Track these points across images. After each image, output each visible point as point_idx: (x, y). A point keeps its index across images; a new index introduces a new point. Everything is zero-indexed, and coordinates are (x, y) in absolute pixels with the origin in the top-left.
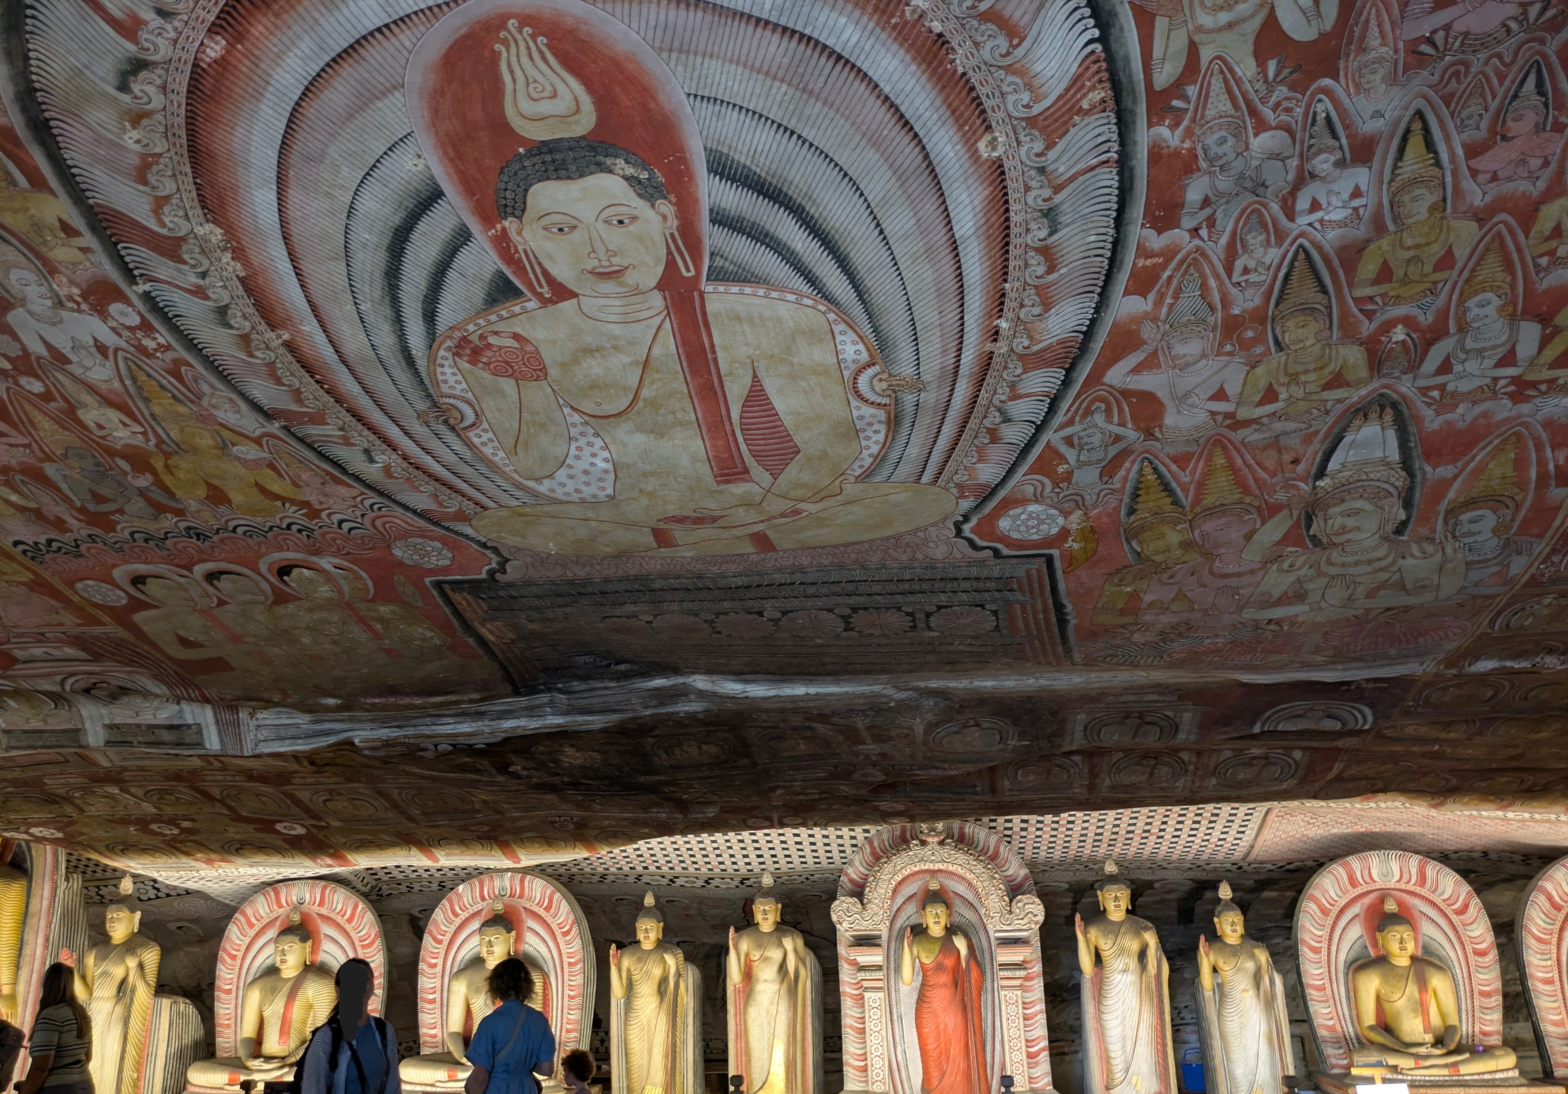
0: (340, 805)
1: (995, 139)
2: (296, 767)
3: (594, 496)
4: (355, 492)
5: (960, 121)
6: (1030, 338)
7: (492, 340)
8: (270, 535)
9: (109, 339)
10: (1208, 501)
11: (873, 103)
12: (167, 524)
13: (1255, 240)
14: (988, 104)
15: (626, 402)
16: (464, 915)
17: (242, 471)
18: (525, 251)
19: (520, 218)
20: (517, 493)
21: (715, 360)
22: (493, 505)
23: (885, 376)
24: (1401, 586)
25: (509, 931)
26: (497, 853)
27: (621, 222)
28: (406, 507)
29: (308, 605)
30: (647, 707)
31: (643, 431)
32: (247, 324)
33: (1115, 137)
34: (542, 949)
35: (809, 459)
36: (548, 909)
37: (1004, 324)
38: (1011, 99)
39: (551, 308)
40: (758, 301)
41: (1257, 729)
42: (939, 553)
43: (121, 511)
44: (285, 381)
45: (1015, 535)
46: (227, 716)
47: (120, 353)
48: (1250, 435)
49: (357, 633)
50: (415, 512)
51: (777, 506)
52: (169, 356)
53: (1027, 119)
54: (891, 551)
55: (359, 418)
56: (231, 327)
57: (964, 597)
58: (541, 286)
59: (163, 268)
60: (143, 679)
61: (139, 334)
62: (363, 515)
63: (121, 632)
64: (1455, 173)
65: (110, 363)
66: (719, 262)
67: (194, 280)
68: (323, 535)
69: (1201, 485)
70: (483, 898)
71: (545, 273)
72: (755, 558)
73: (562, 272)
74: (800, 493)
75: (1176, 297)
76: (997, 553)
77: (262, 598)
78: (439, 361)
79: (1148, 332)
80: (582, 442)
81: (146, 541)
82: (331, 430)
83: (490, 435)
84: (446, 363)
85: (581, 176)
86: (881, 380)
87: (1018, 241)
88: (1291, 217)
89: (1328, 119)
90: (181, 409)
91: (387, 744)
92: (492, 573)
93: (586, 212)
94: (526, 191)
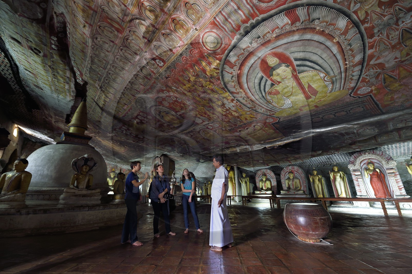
0: (266, 157)
1: (336, 39)
3: (290, 107)
4: (260, 115)
5: (329, 39)
6: (353, 63)
7: (272, 91)
8: (252, 122)
10: (402, 77)
11: (316, 43)
12: (242, 124)
13: (392, 32)
14: (333, 35)
15: (291, 93)
16: (285, 172)
17: (248, 116)
18: (274, 79)
19: (273, 76)
21: (302, 84)
25: (292, 174)
26: (288, 162)
27: (285, 71)
28: (266, 115)
30: (305, 136)
31: (294, 96)
33: (357, 30)
35: (320, 92)
36: (298, 170)
37: (347, 63)
38: (337, 33)
39: (279, 85)
40: (306, 74)
42: (348, 100)
43: (237, 123)
44: (251, 104)
45: (362, 93)
46: (251, 146)
47: (235, 106)
48: (407, 62)
49: (264, 132)
50: (268, 115)
51: (317, 100)
52: (239, 105)
53: (341, 34)
54: (339, 102)
55: (259, 106)
56: (245, 100)
57: (355, 106)
58: (277, 83)
59: (237, 96)
60: (242, 143)
61: (236, 103)
62: (262, 117)
63: (239, 138)
66: (299, 71)
67: (240, 96)
68: (258, 121)
69: (399, 74)
71: (277, 81)
73: (278, 80)
74: (320, 98)
75: (379, 47)
76: (359, 97)
78: (267, 96)
79: (375, 54)
80: (286, 100)
81: (240, 126)
82: (257, 108)
83: (275, 103)
85: (279, 68)
87: (345, 50)
88: (399, 26)
89: (399, 9)
90: (241, 110)
91: (270, 147)
92: (279, 121)
93: (280, 72)
94: (273, 72)
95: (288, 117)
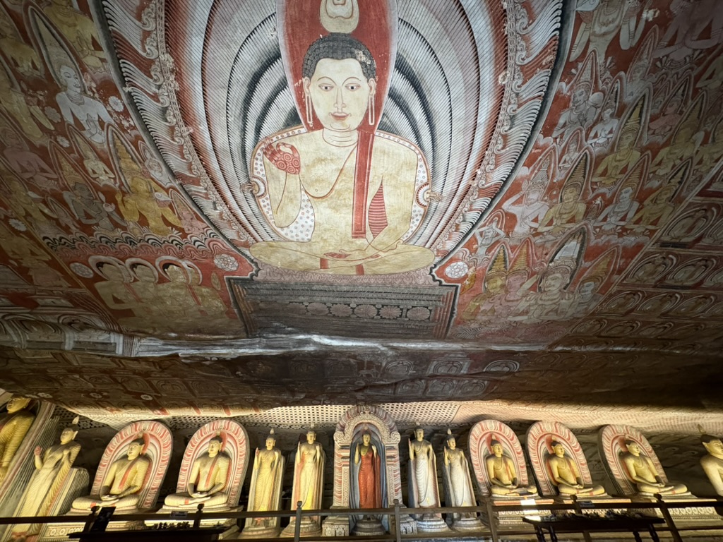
0: (168, 387)
1: (506, 74)
2: (153, 369)
3: (303, 239)
4: (205, 225)
6: (486, 180)
7: (282, 148)
8: (163, 246)
9: (107, 118)
10: (515, 268)
11: (468, 44)
12: (118, 234)
13: (573, 147)
14: (510, 54)
15: (328, 190)
16: (205, 436)
17: (157, 207)
18: (308, 97)
19: (310, 78)
20: (272, 234)
21: (369, 174)
22: (261, 240)
23: (429, 191)
24: (556, 311)
25: (220, 442)
26: (223, 411)
27: (352, 88)
28: (224, 237)
29: (172, 285)
30: (294, 347)
31: (330, 208)
32: (175, 120)
33: (547, 82)
34: (231, 449)
35: (390, 230)
36: (236, 434)
37: (479, 172)
38: (519, 54)
39: (311, 133)
40: (394, 144)
41: (484, 370)
42: (421, 281)
43: (97, 225)
44: (185, 156)
45: (450, 276)
46: (129, 340)
47: (110, 127)
48: (538, 240)
50: (227, 240)
51: (371, 252)
52: (134, 133)
53: (521, 66)
54: (405, 280)
55: (215, 184)
56: (166, 121)
57: (422, 303)
58: (310, 120)
59: (140, 79)
60: (94, 319)
61: (121, 117)
62: (205, 239)
63: (88, 293)
64: (644, 127)
65: (104, 133)
66: (385, 120)
67: (154, 89)
68: (186, 248)
69: (516, 260)
70: (213, 430)
71: (314, 112)
72: (355, 277)
73: (321, 114)
74: (381, 247)
75: (539, 170)
76: (441, 282)
77: (153, 280)
78: (257, 156)
79: (524, 185)
80: (306, 209)
81: (107, 243)
82: (201, 189)
83: (268, 202)
84: (259, 157)
85: (342, 58)
86: (428, 193)
87: (498, 130)
88: (586, 140)
89: (617, 91)
91: (192, 357)
92: (252, 276)
93: (339, 79)
94: (317, 62)
95: (283, 272)
